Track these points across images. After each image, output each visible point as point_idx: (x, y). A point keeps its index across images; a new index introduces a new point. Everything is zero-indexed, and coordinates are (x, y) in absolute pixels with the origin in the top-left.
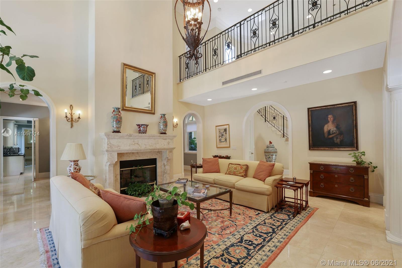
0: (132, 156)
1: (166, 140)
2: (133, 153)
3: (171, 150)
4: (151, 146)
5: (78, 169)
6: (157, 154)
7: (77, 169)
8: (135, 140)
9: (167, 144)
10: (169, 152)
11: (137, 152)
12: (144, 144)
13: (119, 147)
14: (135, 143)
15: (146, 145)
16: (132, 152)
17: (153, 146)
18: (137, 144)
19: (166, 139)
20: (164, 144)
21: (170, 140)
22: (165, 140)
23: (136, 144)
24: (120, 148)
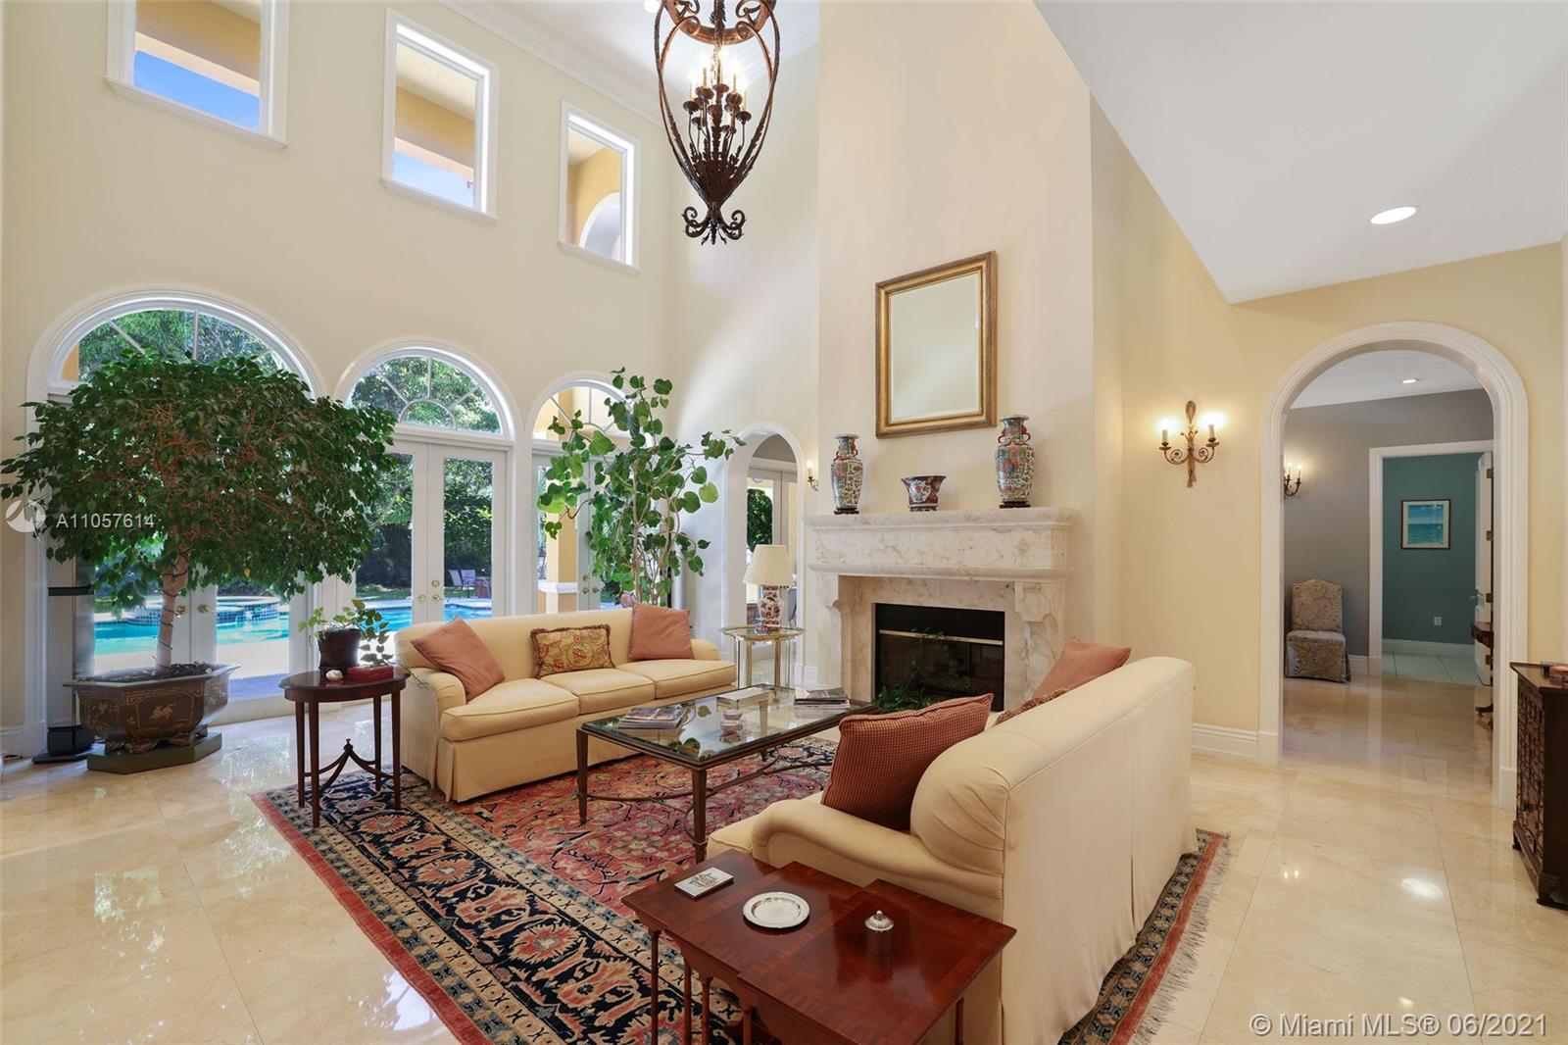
0: (907, 591)
1: (1008, 535)
2: (910, 582)
3: (1038, 583)
4: (941, 557)
5: (770, 609)
6: (1001, 592)
7: (767, 607)
8: (886, 538)
9: (1017, 552)
10: (1024, 589)
11: (924, 580)
12: (917, 551)
13: (842, 560)
14: (886, 547)
15: (922, 553)
16: (907, 579)
17: (948, 559)
18: (894, 548)
19: (1010, 531)
20: (998, 551)
21: (1031, 532)
22: (1003, 532)
23: (890, 549)
24: (844, 562)
